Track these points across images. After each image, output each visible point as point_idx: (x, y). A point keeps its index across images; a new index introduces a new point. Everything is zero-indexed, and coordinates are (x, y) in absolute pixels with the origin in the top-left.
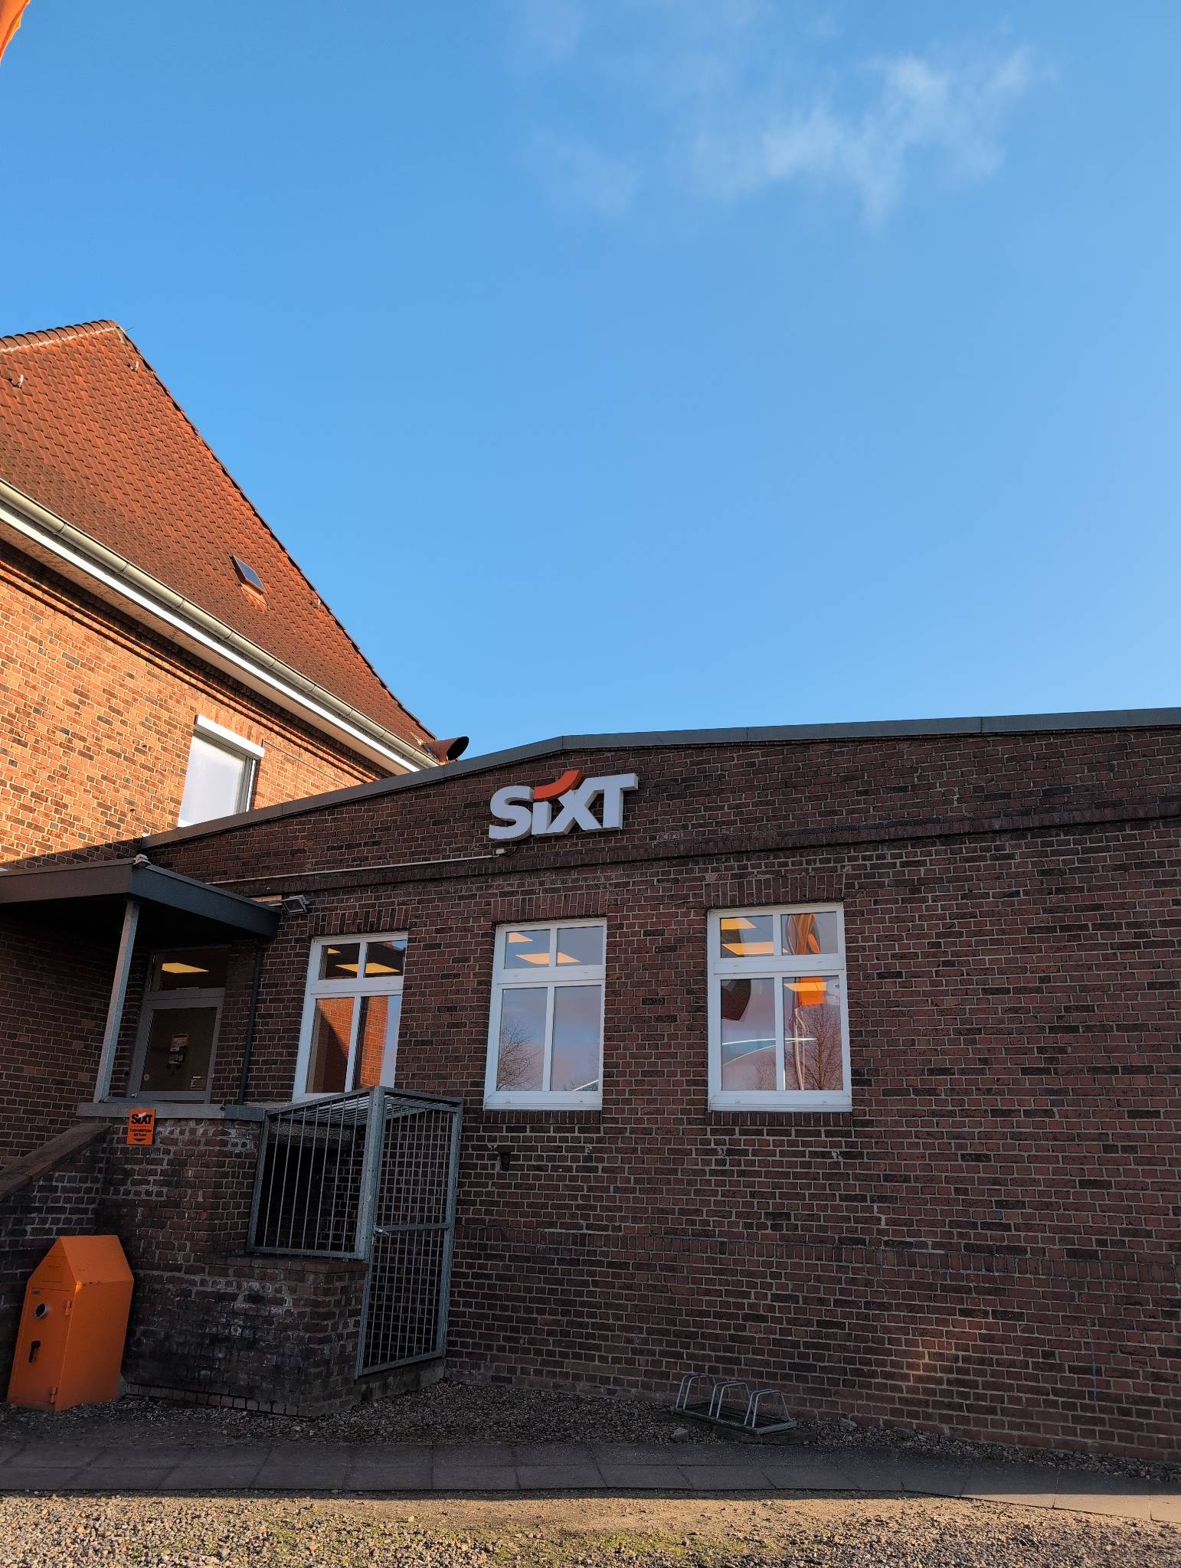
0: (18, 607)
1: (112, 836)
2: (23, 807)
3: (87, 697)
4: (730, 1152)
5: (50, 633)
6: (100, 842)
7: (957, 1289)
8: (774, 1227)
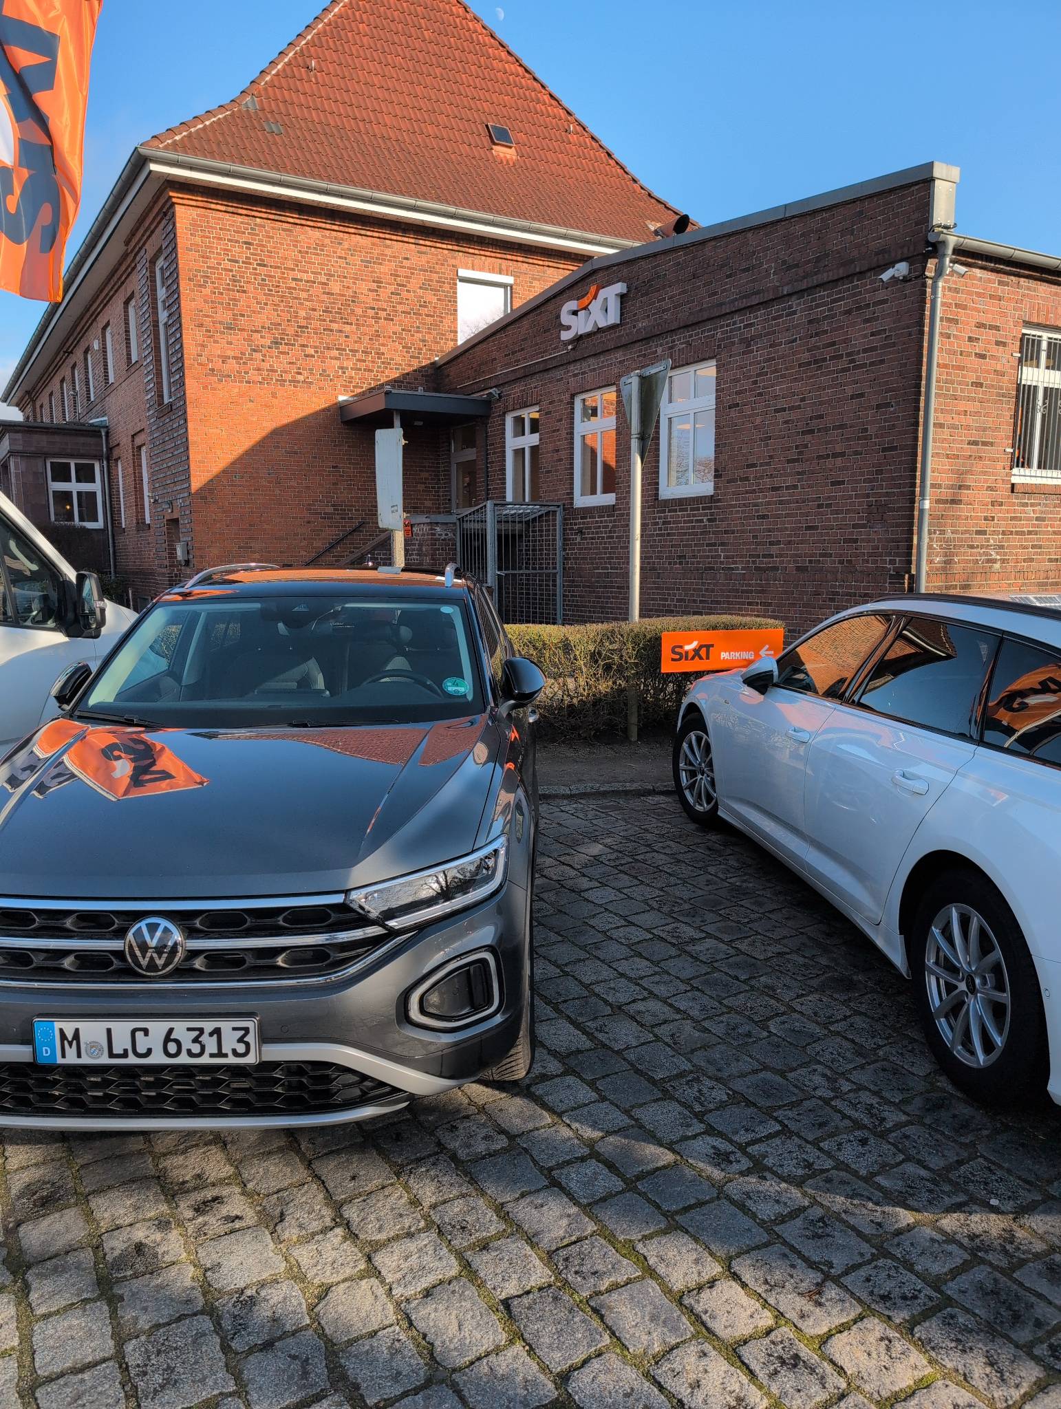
0: (327, 241)
1: (416, 365)
2: (358, 360)
3: (381, 282)
4: (664, 523)
5: (350, 250)
6: (408, 370)
7: (747, 592)
8: (681, 563)
